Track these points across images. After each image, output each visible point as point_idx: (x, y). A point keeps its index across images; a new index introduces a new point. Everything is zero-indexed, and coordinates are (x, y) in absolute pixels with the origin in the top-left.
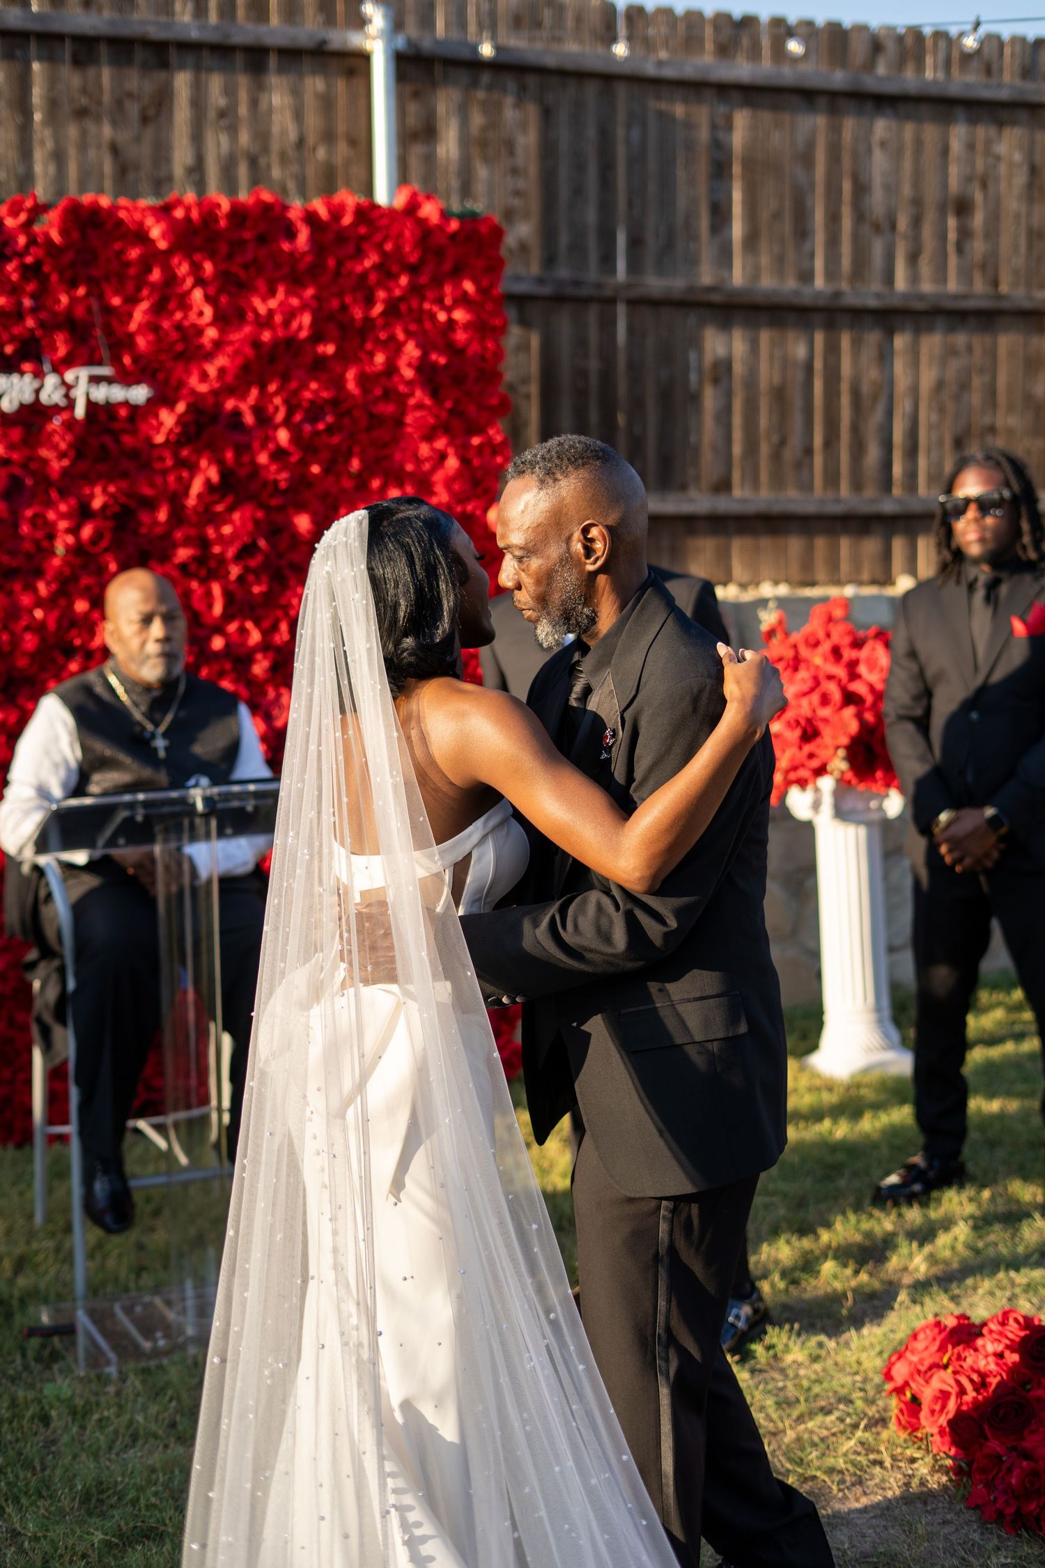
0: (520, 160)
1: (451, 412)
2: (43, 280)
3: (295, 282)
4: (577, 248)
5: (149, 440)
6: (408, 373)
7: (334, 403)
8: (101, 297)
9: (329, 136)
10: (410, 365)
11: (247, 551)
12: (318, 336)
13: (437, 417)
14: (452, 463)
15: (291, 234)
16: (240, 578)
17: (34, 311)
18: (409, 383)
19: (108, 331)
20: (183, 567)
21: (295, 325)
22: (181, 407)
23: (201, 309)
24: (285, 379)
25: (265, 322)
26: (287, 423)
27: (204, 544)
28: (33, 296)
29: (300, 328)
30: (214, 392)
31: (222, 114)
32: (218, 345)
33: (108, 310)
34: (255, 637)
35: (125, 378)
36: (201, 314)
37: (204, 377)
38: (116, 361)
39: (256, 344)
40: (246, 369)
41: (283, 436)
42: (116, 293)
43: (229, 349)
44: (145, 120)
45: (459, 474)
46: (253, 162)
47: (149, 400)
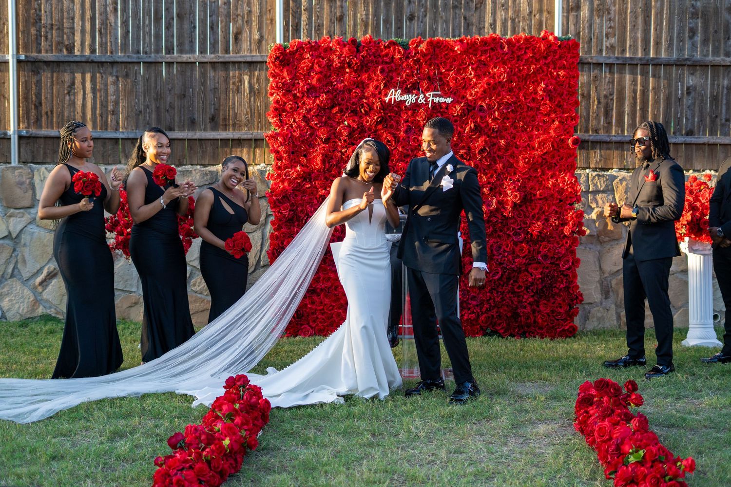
0: (612, 16)
1: (557, 105)
2: (421, 65)
3: (504, 63)
4: (634, 47)
5: (452, 115)
6: (541, 93)
7: (515, 103)
8: (439, 69)
9: (541, 11)
10: (541, 90)
11: (482, 151)
12: (510, 81)
13: (551, 107)
14: (557, 123)
15: (502, 47)
16: (480, 160)
17: (417, 74)
18: (540, 96)
19: (441, 80)
20: (462, 156)
21: (502, 77)
22: (462, 104)
23: (471, 73)
24: (498, 95)
25: (493, 76)
26: (498, 109)
27: (469, 149)
28: (417, 70)
29: (504, 78)
30: (474, 100)
31: (503, 6)
32: (476, 84)
33: (440, 73)
34: (485, 179)
35: (446, 95)
36: (471, 74)
37: (471, 94)
38: (442, 89)
39: (488, 84)
40: (484, 91)
41: (496, 113)
42: (444, 68)
43: (479, 85)
44: (476, 8)
45: (558, 127)
46: (513, 20)
47: (452, 102)
